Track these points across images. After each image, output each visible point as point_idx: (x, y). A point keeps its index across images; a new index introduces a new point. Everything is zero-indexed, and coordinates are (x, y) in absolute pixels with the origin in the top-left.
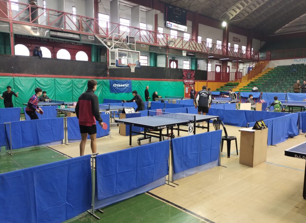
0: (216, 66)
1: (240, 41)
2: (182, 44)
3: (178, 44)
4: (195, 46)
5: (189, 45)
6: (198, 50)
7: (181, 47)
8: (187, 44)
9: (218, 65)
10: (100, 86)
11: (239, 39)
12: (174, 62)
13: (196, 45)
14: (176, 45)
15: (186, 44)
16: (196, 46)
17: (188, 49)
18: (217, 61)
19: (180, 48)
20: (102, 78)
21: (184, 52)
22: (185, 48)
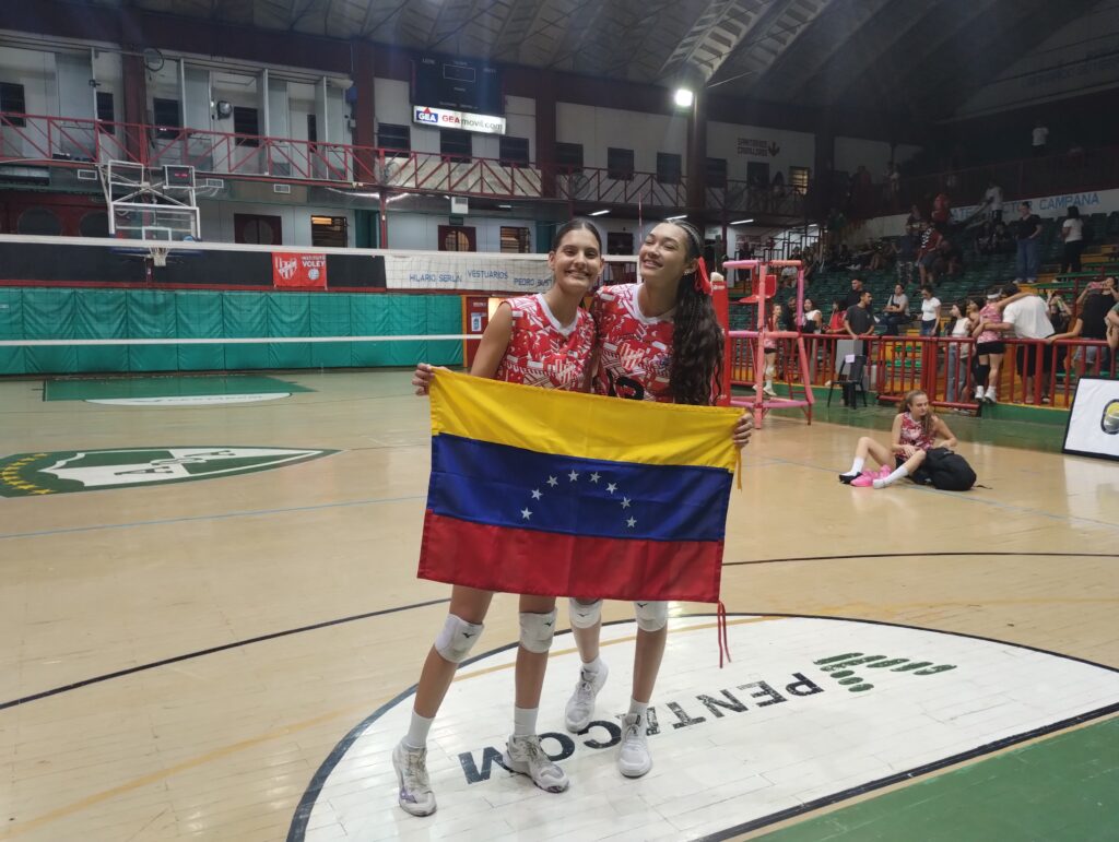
2: (449, 176)
3: (428, 177)
4: (508, 182)
5: (482, 178)
6: (523, 194)
7: (445, 186)
8: (469, 176)
10: (119, 307)
11: (770, 144)
12: (461, 234)
13: (512, 178)
14: (420, 181)
15: (466, 175)
16: (513, 181)
17: (477, 190)
19: (440, 188)
20: (126, 285)
21: (457, 202)
22: (461, 188)
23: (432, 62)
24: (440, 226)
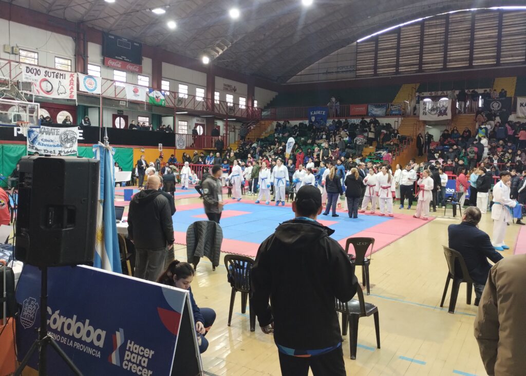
0: (197, 125)
1: (235, 90)
3: (120, 92)
9: (200, 125)
11: (233, 87)
12: (122, 119)
14: (117, 94)
18: (198, 119)
19: (124, 98)
23: (113, 37)
24: (113, 115)
